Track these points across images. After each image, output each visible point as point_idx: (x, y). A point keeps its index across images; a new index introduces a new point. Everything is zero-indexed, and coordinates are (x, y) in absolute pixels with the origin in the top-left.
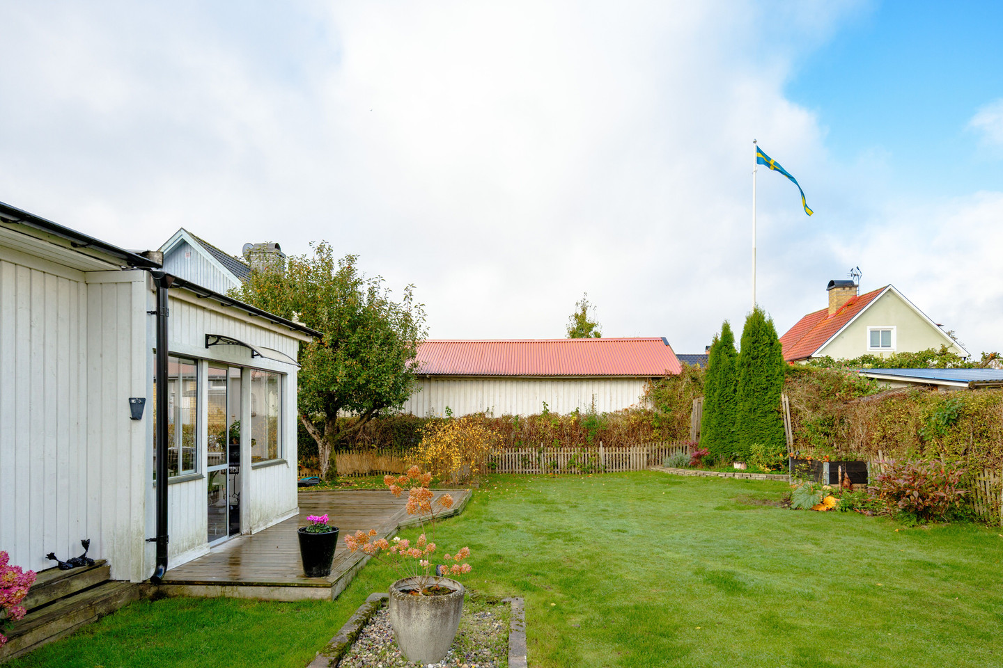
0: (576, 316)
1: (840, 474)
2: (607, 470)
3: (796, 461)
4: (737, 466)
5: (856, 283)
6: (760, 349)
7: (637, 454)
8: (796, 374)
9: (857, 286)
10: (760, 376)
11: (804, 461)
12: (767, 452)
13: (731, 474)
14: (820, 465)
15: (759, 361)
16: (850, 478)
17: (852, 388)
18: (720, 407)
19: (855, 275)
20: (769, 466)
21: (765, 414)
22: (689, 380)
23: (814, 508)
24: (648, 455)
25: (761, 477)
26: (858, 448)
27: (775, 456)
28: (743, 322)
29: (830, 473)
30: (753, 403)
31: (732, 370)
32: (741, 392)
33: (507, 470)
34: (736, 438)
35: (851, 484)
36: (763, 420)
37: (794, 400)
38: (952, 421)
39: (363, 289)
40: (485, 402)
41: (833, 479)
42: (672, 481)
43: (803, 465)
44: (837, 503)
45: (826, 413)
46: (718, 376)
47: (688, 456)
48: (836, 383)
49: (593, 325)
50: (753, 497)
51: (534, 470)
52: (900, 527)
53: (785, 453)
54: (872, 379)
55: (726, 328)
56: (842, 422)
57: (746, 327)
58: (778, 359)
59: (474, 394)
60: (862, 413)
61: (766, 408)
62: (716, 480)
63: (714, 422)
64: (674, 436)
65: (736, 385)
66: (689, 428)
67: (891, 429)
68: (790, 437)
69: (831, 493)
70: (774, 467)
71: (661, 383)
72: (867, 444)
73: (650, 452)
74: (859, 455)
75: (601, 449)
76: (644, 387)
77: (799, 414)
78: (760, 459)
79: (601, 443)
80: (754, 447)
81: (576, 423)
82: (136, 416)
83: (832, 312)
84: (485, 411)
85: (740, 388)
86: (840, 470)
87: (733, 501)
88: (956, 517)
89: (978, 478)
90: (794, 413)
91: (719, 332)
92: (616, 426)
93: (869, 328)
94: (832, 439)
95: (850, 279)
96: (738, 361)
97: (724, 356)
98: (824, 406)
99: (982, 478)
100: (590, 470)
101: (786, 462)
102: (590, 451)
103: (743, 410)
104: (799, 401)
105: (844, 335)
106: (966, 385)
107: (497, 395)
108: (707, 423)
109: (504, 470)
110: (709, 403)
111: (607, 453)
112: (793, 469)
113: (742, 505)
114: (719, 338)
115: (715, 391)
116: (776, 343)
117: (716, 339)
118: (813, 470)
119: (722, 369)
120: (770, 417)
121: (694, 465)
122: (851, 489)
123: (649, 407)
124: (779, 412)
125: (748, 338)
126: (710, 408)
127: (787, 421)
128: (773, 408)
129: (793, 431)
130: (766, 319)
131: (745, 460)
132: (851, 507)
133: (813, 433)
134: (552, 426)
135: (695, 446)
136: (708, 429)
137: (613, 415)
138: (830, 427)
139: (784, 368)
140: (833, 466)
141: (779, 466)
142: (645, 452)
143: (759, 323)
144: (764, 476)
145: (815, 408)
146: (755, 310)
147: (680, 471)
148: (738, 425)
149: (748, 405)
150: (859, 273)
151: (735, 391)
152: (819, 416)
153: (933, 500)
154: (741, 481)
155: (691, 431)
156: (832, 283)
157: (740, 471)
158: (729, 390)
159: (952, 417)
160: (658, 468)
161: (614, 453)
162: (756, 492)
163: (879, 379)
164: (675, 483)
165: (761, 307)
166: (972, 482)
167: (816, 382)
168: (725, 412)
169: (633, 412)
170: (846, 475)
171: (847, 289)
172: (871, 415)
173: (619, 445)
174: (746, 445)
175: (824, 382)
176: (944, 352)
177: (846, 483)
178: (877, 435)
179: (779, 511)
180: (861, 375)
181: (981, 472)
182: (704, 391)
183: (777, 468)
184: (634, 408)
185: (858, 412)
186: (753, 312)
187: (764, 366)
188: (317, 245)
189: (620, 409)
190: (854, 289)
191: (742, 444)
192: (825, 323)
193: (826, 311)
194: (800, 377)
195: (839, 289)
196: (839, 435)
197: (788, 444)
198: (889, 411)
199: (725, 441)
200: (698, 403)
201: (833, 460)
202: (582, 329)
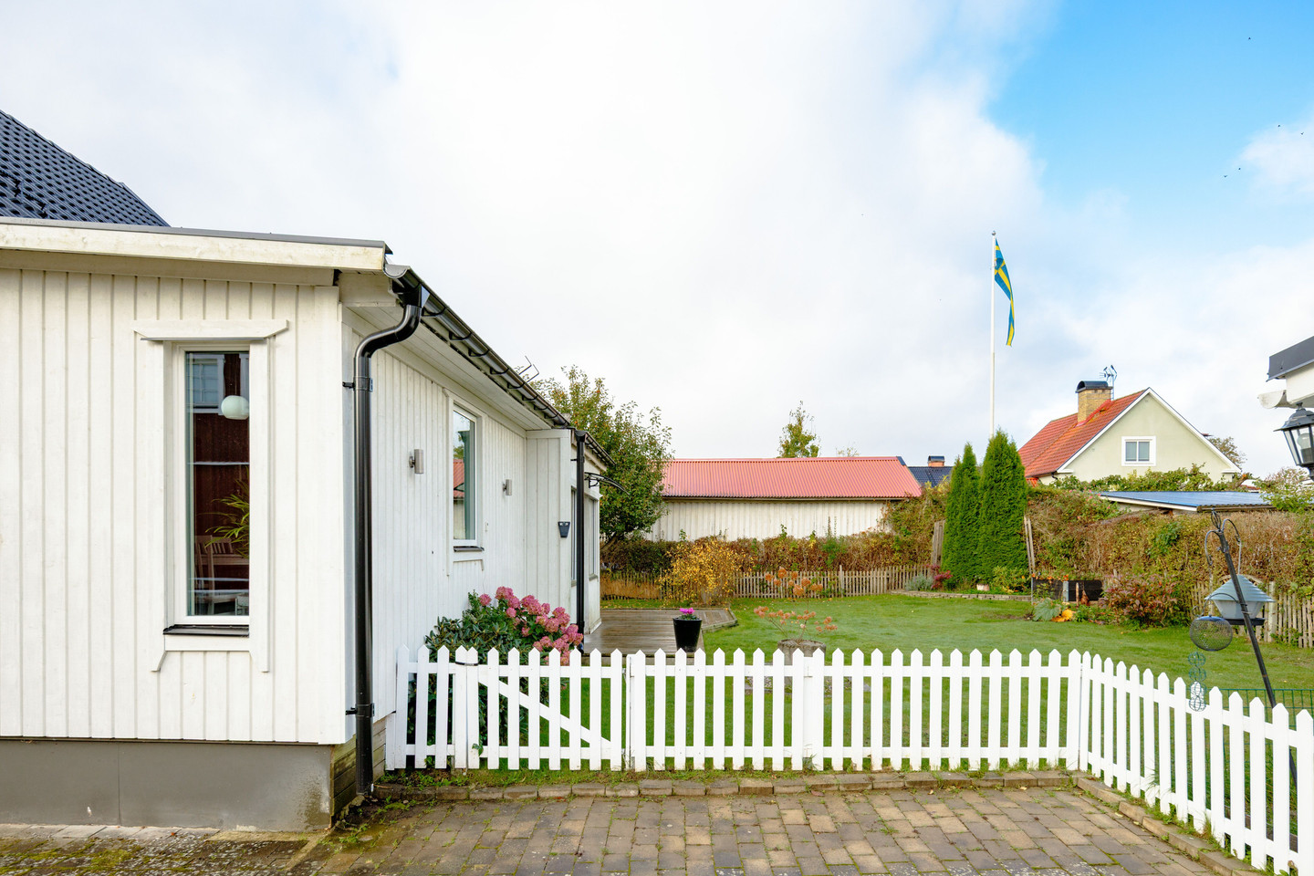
0: (790, 428)
1: (1077, 590)
2: (847, 594)
3: (1038, 581)
4: (980, 588)
5: (1110, 385)
6: (1003, 472)
7: (877, 577)
8: (1039, 496)
9: (1112, 388)
10: (1003, 499)
11: (1045, 581)
12: (1009, 574)
13: (975, 596)
14: (1060, 584)
15: (1002, 484)
16: (1087, 595)
17: (1093, 511)
18: (962, 531)
19: (1109, 375)
20: (1011, 588)
21: (1008, 537)
22: (930, 502)
23: (1054, 619)
24: (888, 579)
25: (1004, 597)
26: (1096, 569)
27: (1017, 578)
28: (986, 445)
29: (1069, 591)
30: (995, 526)
31: (975, 492)
32: (984, 515)
33: (744, 594)
34: (978, 561)
35: (1088, 601)
36: (1005, 543)
37: (1036, 523)
38: (1174, 541)
39: (611, 413)
40: (717, 525)
41: (1072, 597)
42: (915, 602)
43: (1045, 585)
44: (1074, 614)
45: (1067, 536)
46: (960, 499)
47: (930, 579)
48: (1077, 506)
49: (810, 438)
50: (998, 613)
51: (772, 594)
52: (1125, 631)
53: (1027, 576)
54: (1113, 502)
55: (968, 450)
56: (1081, 544)
57: (988, 450)
58: (1021, 482)
59: (706, 517)
60: (1101, 534)
61: (1009, 531)
62: (960, 601)
63: (956, 545)
64: (915, 560)
65: (978, 508)
66: (929, 551)
67: (1125, 550)
68: (1032, 560)
69: (1069, 607)
70: (1017, 588)
71: (900, 505)
72: (1104, 564)
73: (890, 576)
74: (1097, 574)
75: (841, 572)
76: (882, 510)
77: (1041, 537)
78: (1003, 581)
79: (841, 566)
80: (997, 569)
81: (815, 546)
82: (564, 535)
83: (1082, 418)
84: (717, 534)
85: (982, 511)
86: (1077, 587)
87: (980, 617)
88: (1172, 622)
89: (1192, 590)
90: (1037, 536)
91: (962, 454)
92: (855, 550)
93: (1124, 439)
94: (1072, 560)
95: (1104, 379)
96: (981, 483)
97: (966, 479)
98: (1066, 529)
99: (1195, 590)
100: (829, 595)
101: (1028, 584)
102: (829, 575)
103: (985, 533)
104: (1042, 524)
105: (1095, 447)
106: (1195, 509)
107: (730, 517)
108: (949, 547)
109: (741, 594)
110: (951, 525)
111: (847, 577)
112: (1035, 588)
113: (986, 619)
114: (961, 461)
115: (957, 514)
116: (1018, 466)
117: (958, 461)
118: (1055, 589)
119: (964, 492)
120: (1013, 539)
121: (936, 588)
122: (1088, 604)
123: (888, 530)
124: (1021, 535)
125: (990, 462)
126: (951, 532)
127: (1030, 544)
128: (1016, 531)
129: (1035, 554)
130: (1009, 442)
131: (987, 582)
132: (1086, 619)
133: (1055, 555)
134: (791, 550)
135: (935, 569)
136: (950, 552)
137: (852, 539)
138: (1071, 549)
139: (1026, 492)
140: (1072, 585)
141: (1021, 587)
142: (885, 576)
143: (1002, 446)
144: (1007, 597)
145: (1057, 531)
146: (998, 433)
147: (923, 594)
148: (980, 548)
149: (990, 528)
150: (1114, 373)
151: (977, 514)
152: (1060, 539)
153: (1151, 607)
154: (985, 602)
155: (932, 555)
156: (1082, 385)
157: (983, 592)
158: (971, 514)
159: (1173, 538)
160: (900, 592)
161: (854, 577)
162: (1000, 609)
163: (1119, 503)
164: (919, 604)
165: (1004, 430)
166: (1188, 593)
167: (1058, 505)
168: (967, 536)
169: (872, 536)
170: (1084, 593)
171: (1100, 391)
172: (1108, 538)
173: (859, 568)
174: (988, 568)
175: (1066, 506)
176: (1195, 473)
177: (1084, 600)
178: (1112, 555)
179: (1023, 622)
180: (1103, 498)
181: (1194, 584)
182: (946, 513)
183: (1019, 589)
184: (872, 531)
185: (1096, 534)
186: (995, 434)
187: (1007, 489)
188: (568, 370)
189: (857, 532)
190: (1107, 392)
191: (984, 567)
192: (1074, 432)
193: (1075, 417)
194: (1042, 500)
195: (1090, 392)
196: (1079, 557)
197: (1030, 567)
198: (1123, 533)
199: (968, 564)
200: (940, 526)
201: (1072, 579)
202: (797, 442)
